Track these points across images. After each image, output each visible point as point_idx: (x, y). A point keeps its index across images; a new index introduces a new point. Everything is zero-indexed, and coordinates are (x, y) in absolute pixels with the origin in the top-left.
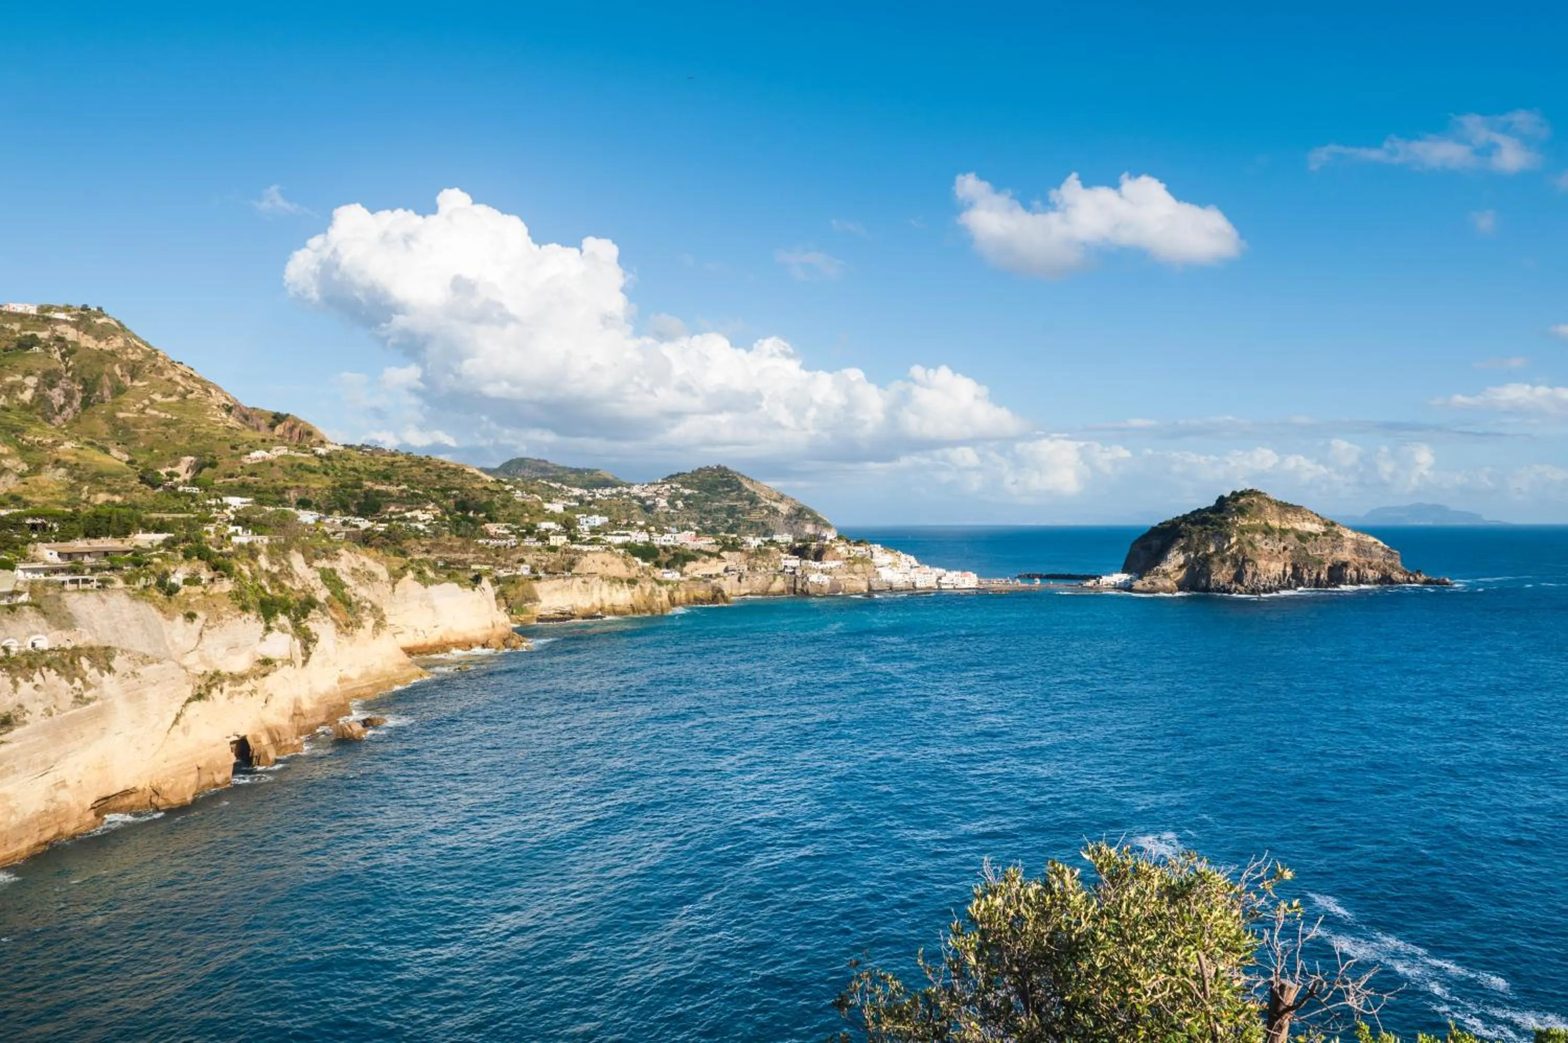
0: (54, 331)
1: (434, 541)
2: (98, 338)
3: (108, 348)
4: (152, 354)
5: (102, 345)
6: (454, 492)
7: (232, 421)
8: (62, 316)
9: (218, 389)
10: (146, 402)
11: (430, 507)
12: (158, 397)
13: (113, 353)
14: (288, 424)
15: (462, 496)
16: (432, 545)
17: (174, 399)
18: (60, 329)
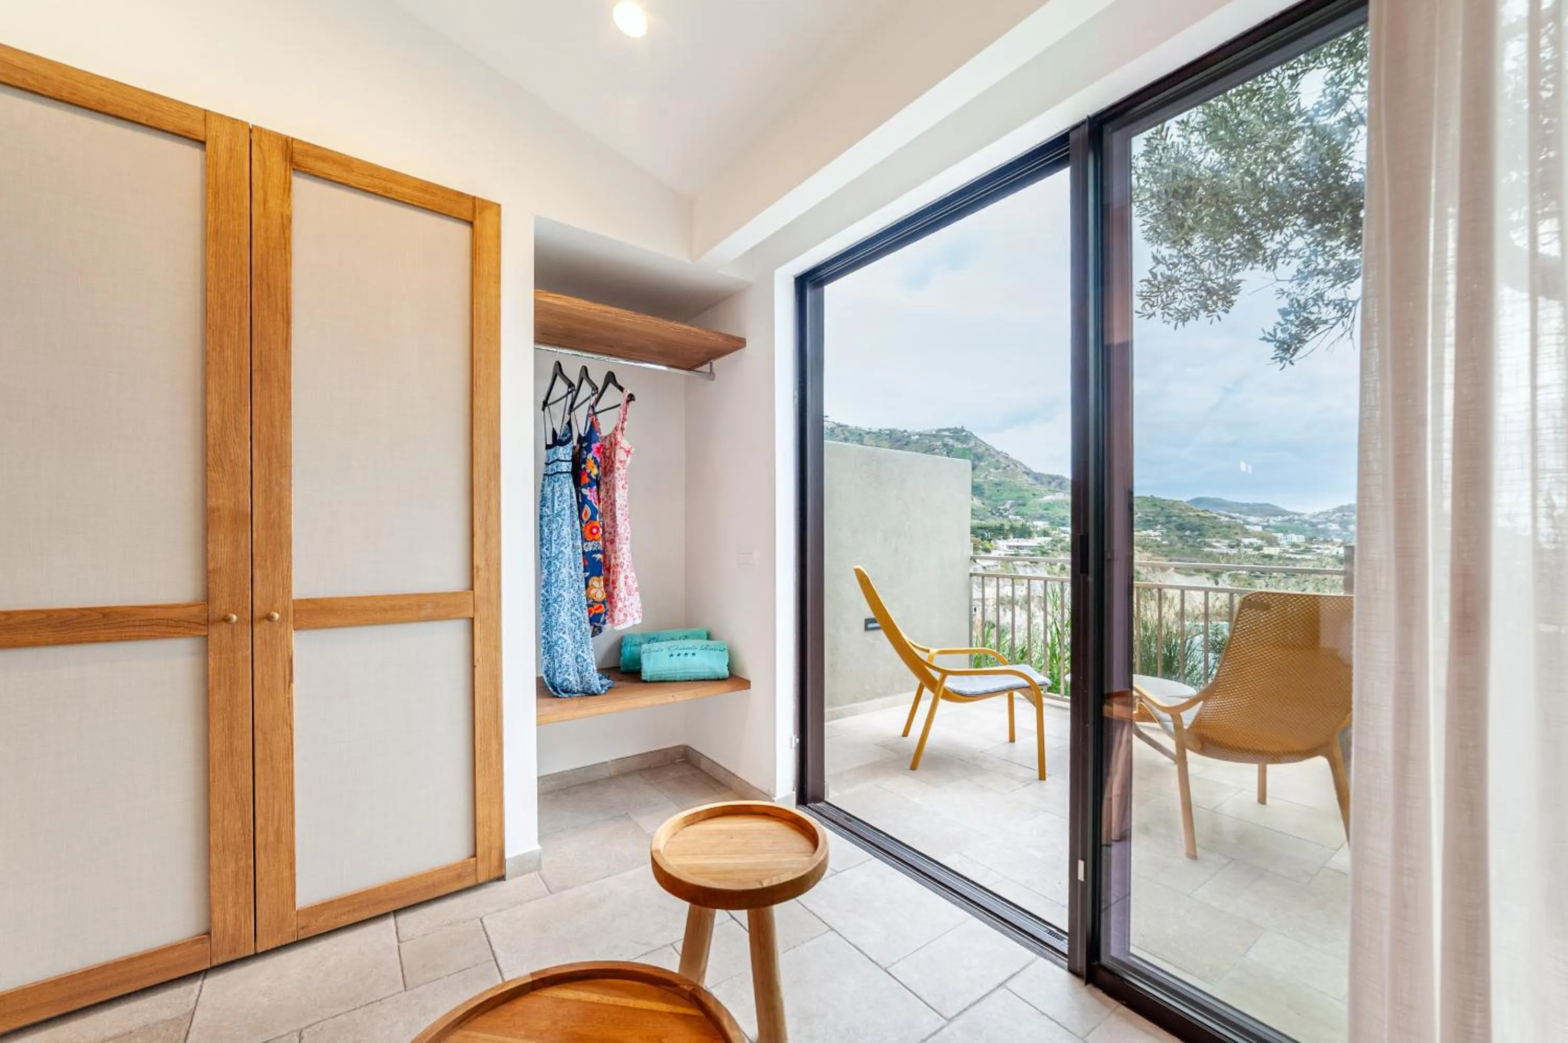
0: (943, 441)
1: (1170, 548)
2: (962, 443)
3: (967, 447)
4: (988, 448)
5: (964, 446)
6: (1174, 518)
7: (1031, 481)
8: (947, 433)
9: (1021, 464)
10: (987, 473)
11: (1159, 527)
12: (992, 470)
13: (969, 449)
14: (1059, 481)
15: (1180, 521)
16: (1169, 551)
17: (1000, 470)
18: (946, 440)
